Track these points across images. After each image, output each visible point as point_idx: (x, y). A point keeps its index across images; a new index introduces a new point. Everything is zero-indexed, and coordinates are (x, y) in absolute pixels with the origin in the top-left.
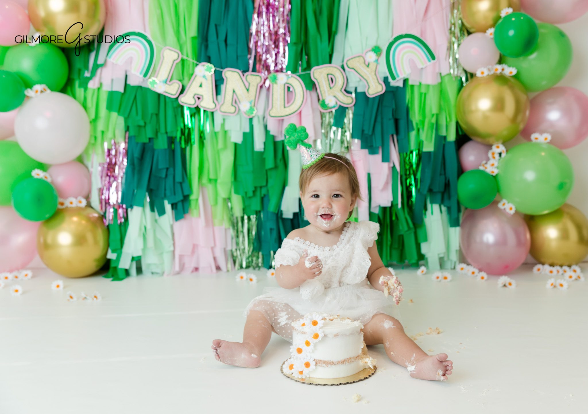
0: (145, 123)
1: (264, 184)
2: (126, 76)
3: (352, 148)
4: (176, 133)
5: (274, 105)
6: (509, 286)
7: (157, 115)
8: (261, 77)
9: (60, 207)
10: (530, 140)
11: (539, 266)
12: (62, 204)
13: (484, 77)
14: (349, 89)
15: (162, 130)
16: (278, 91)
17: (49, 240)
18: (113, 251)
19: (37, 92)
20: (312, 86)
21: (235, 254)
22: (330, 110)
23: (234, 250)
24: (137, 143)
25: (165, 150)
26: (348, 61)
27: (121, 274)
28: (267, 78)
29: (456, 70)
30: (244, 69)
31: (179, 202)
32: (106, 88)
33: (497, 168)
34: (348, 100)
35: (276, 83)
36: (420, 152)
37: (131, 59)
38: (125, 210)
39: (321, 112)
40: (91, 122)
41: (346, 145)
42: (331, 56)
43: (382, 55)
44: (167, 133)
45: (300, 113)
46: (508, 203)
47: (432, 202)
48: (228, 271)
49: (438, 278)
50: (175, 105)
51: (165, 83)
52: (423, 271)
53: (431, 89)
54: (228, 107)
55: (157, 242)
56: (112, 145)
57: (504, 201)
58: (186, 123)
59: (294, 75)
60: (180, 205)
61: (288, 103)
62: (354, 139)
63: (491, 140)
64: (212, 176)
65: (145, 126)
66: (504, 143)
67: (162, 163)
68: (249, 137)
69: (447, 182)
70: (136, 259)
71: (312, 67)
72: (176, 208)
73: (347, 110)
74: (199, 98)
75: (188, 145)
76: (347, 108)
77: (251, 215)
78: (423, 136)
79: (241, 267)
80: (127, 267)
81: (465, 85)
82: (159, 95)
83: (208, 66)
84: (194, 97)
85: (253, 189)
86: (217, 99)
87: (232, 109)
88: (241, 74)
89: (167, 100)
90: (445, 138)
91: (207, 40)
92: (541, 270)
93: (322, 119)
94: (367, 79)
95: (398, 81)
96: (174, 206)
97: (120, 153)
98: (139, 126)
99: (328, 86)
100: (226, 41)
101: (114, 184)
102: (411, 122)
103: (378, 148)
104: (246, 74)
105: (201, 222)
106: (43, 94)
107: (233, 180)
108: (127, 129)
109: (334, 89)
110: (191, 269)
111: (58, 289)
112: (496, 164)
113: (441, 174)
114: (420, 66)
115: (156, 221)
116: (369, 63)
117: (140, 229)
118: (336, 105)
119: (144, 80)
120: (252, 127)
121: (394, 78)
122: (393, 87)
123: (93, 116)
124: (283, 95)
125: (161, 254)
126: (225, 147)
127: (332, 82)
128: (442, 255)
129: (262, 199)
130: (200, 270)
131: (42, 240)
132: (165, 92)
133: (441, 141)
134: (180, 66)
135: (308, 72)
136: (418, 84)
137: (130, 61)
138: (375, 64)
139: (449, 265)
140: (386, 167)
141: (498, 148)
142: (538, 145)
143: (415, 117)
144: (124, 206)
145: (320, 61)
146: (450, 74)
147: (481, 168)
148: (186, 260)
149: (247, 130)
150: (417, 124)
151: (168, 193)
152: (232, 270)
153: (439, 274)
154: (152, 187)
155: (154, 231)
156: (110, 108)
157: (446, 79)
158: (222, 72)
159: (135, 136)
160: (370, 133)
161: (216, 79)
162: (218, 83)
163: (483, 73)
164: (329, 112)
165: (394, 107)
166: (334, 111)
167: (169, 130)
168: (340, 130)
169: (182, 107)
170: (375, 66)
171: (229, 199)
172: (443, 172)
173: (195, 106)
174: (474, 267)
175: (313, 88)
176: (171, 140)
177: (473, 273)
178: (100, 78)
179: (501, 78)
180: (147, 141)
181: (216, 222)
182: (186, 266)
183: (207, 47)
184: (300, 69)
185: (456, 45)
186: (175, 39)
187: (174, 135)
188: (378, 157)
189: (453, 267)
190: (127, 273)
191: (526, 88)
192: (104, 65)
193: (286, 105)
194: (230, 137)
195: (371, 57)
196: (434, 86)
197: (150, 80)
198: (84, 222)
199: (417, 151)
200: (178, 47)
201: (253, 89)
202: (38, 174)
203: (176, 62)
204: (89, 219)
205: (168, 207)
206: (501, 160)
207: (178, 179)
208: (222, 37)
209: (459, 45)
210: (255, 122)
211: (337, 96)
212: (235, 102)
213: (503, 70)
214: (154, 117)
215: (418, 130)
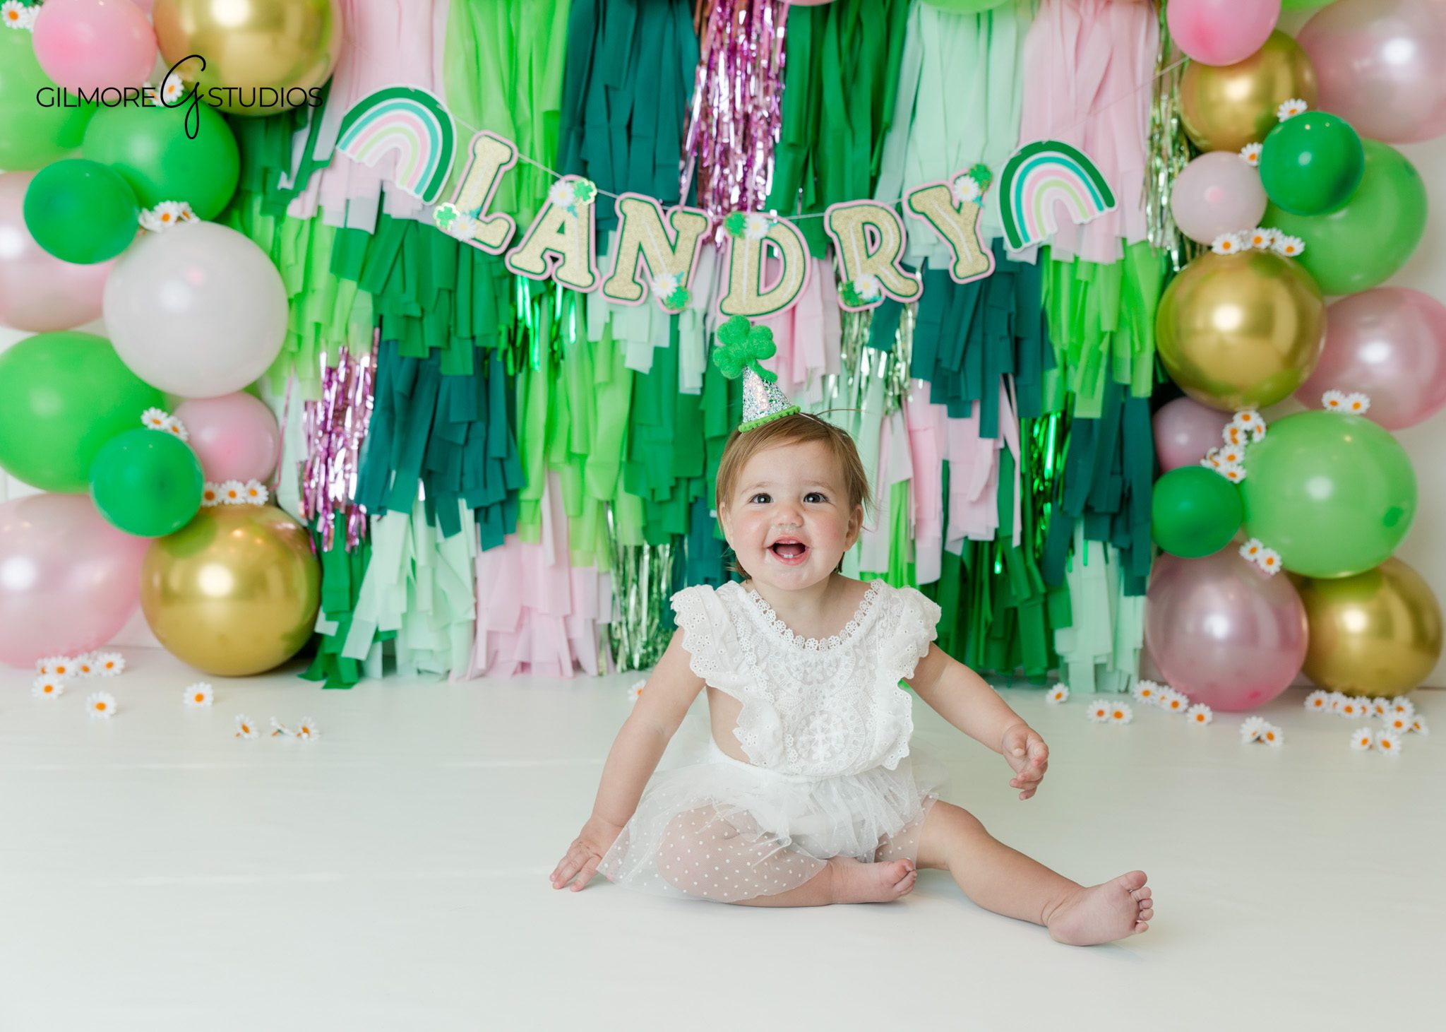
0: (423, 310)
1: (699, 473)
2: (382, 194)
3: (910, 399)
4: (498, 340)
5: (734, 286)
6: (1268, 741)
7: (452, 292)
8: (706, 219)
9: (205, 503)
10: (1318, 405)
11: (1320, 695)
12: (210, 496)
13: (1229, 255)
14: (909, 262)
15: (464, 331)
16: (745, 255)
17: (175, 582)
18: (330, 617)
19: (166, 217)
20: (825, 247)
21: (617, 635)
22: (863, 308)
23: (614, 624)
24: (402, 358)
25: (468, 377)
26: (912, 195)
27: (347, 672)
28: (719, 224)
29: (1160, 232)
30: (667, 198)
31: (493, 505)
32: (332, 219)
33: (1243, 464)
34: (907, 287)
35: (742, 235)
36: (1068, 419)
37: (396, 152)
38: (363, 519)
39: (841, 309)
40: (290, 301)
41: (897, 392)
42: (874, 182)
43: (992, 188)
44: (473, 338)
45: (794, 309)
46: (1264, 547)
47: (1088, 537)
48: (600, 675)
49: (1100, 713)
50: (496, 273)
51: (474, 220)
52: (1059, 696)
53: (1100, 273)
54: (623, 286)
55: (438, 598)
56: (340, 360)
57: (1254, 542)
58: (520, 315)
59: (785, 220)
60: (495, 513)
61: (766, 285)
62: (914, 380)
63: (1232, 401)
64: (577, 449)
65: (421, 319)
66: (1261, 410)
67: (458, 410)
68: (667, 358)
69: (1126, 492)
70: (385, 637)
71: (828, 206)
72: (486, 519)
73: (903, 311)
74: (555, 260)
75: (520, 371)
76: (903, 306)
77: (659, 544)
78: (1075, 383)
79: (630, 666)
80: (362, 657)
81: (1176, 269)
82: (458, 245)
83: (583, 183)
84: (542, 257)
85: (673, 483)
86: (597, 266)
87: (634, 291)
88: (660, 209)
89: (478, 258)
90: (1126, 389)
91: (583, 123)
92: (1324, 705)
93: (843, 329)
94: (955, 241)
95: (1026, 248)
96: (481, 514)
97: (358, 378)
98: (408, 318)
99: (863, 252)
100: (629, 127)
101: (341, 455)
102: (1051, 347)
103: (971, 403)
104: (671, 210)
105: (545, 555)
106: (181, 224)
107: (624, 459)
108: (380, 322)
109: (874, 258)
110: (514, 665)
111: (201, 704)
112: (1240, 457)
113: (1113, 473)
114: (1077, 221)
115: (437, 547)
116: (961, 204)
117: (402, 567)
118: (878, 296)
119: (424, 205)
120: (675, 336)
121: (1016, 243)
122: (1013, 263)
123: (297, 287)
124: (756, 264)
125: (445, 628)
126: (611, 380)
127: (873, 242)
128: (1100, 661)
129: (690, 507)
130: (534, 668)
131: (157, 581)
132: (474, 239)
133: (1117, 393)
134: (513, 177)
135: (819, 215)
136: (1071, 260)
137: (393, 157)
138: (976, 206)
139: (1115, 683)
140: (987, 447)
141: (1249, 421)
142: (1338, 418)
143: (1061, 339)
144: (363, 509)
145: (849, 191)
146: (1146, 242)
147: (1206, 464)
148: (502, 644)
149: (665, 343)
150: (1064, 354)
151: (469, 482)
152: (608, 672)
153: (1103, 704)
154: (432, 466)
155: (434, 571)
156: (339, 267)
157: (1136, 253)
158: (615, 199)
159: (396, 341)
160: (955, 368)
161: (598, 216)
162: (601, 227)
163: (1227, 245)
164: (860, 313)
165: (1013, 308)
166: (872, 311)
167: (478, 332)
168: (884, 355)
169: (513, 277)
170: (975, 211)
171: (611, 504)
172: (1118, 469)
173: (545, 276)
174: (1177, 692)
175: (826, 253)
176: (483, 356)
177: (1175, 704)
178: (319, 194)
179: (1265, 261)
180: (427, 355)
181: (578, 556)
182: (502, 658)
183: (581, 138)
184: (799, 207)
185: (1162, 177)
186: (506, 114)
187: (490, 344)
188: (971, 424)
189: (1123, 688)
190: (360, 668)
191: (1321, 288)
192: (328, 164)
193: (762, 290)
194: (624, 357)
195: (967, 190)
196: (1107, 267)
197: (441, 208)
198: (259, 541)
199: (1059, 415)
200: (513, 135)
201: (686, 247)
202: (154, 418)
203: (504, 169)
204: (274, 536)
205: (466, 515)
206: (1251, 447)
207: (497, 449)
208: (621, 118)
209: (1170, 177)
210: (685, 324)
211: (882, 276)
212: (642, 274)
213: (1272, 241)
214: (445, 296)
215: (1065, 368)
